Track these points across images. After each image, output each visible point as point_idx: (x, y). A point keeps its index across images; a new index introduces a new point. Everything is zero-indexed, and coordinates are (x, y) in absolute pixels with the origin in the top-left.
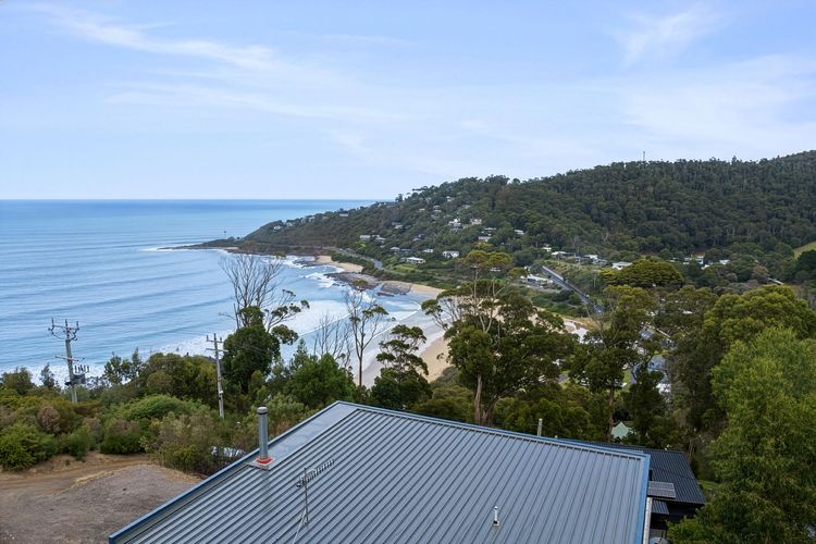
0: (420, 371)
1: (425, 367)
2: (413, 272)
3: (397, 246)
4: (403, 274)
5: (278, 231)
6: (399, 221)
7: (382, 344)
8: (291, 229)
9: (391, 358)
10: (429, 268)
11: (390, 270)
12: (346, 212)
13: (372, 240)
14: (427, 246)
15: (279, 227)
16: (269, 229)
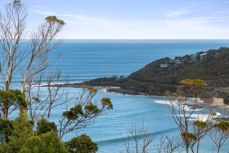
5: (164, 69)
15: (166, 66)
16: (155, 67)
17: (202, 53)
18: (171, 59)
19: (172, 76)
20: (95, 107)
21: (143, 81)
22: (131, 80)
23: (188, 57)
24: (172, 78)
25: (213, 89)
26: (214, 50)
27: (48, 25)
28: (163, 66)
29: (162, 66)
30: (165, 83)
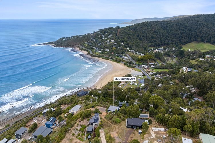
3: (95, 47)
4: (97, 55)
5: (64, 40)
6: (95, 39)
8: (68, 40)
10: (103, 54)
11: (94, 54)
13: (88, 44)
14: (102, 48)
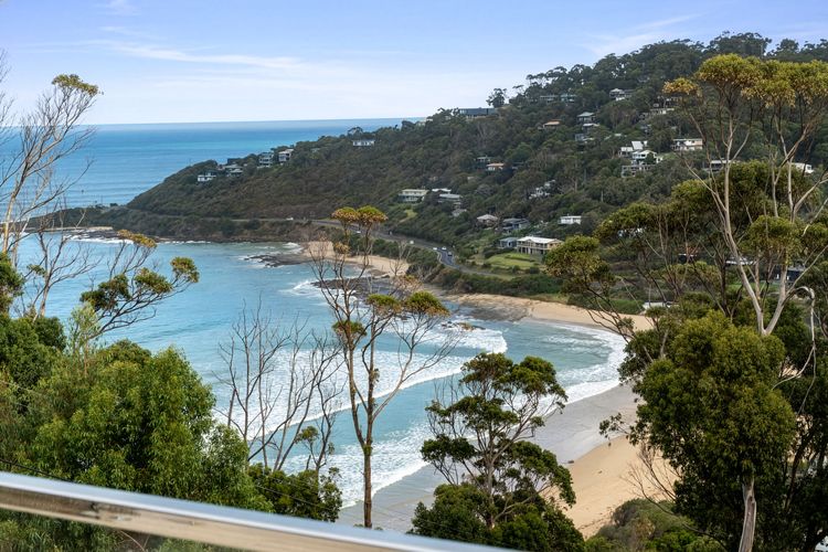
0: (547, 490)
1: (563, 479)
2: (534, 271)
3: (492, 211)
4: (509, 278)
5: (206, 185)
6: (496, 154)
7: (435, 409)
8: (239, 179)
9: (461, 450)
11: (476, 267)
12: (367, 136)
13: (433, 200)
14: (565, 206)
15: (209, 177)
16: (185, 181)
17: (284, 148)
18: (219, 163)
19: (223, 199)
20: (161, 280)
21: (162, 213)
22: (135, 211)
23: (255, 159)
24: (225, 203)
25: (309, 223)
26: (308, 143)
27: (60, 93)
28: (203, 180)
29: (201, 179)
30: (209, 215)
